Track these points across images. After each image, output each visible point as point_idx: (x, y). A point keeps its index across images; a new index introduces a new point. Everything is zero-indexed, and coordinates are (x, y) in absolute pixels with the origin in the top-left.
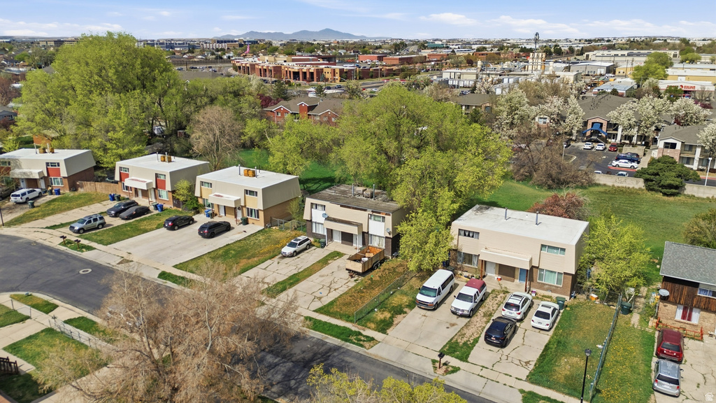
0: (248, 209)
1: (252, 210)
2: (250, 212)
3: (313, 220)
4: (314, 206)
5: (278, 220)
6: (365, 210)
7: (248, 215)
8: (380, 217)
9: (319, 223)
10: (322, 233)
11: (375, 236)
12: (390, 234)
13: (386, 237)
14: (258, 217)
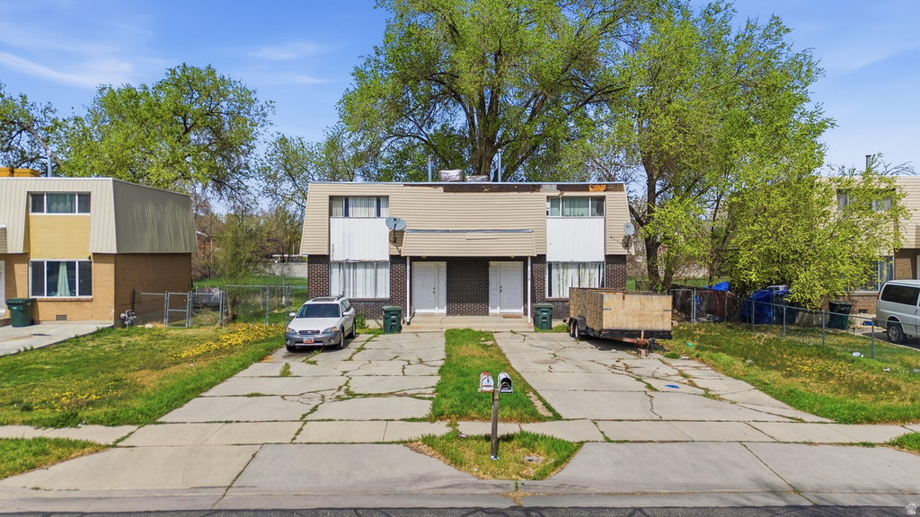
0: (37, 267)
1: (54, 267)
2: (45, 276)
3: (335, 257)
4: (339, 210)
5: (167, 296)
6: (535, 188)
7: (37, 289)
8: (586, 198)
9: (355, 265)
10: (370, 296)
11: (566, 265)
12: (626, 245)
13: (610, 259)
14: (86, 288)
